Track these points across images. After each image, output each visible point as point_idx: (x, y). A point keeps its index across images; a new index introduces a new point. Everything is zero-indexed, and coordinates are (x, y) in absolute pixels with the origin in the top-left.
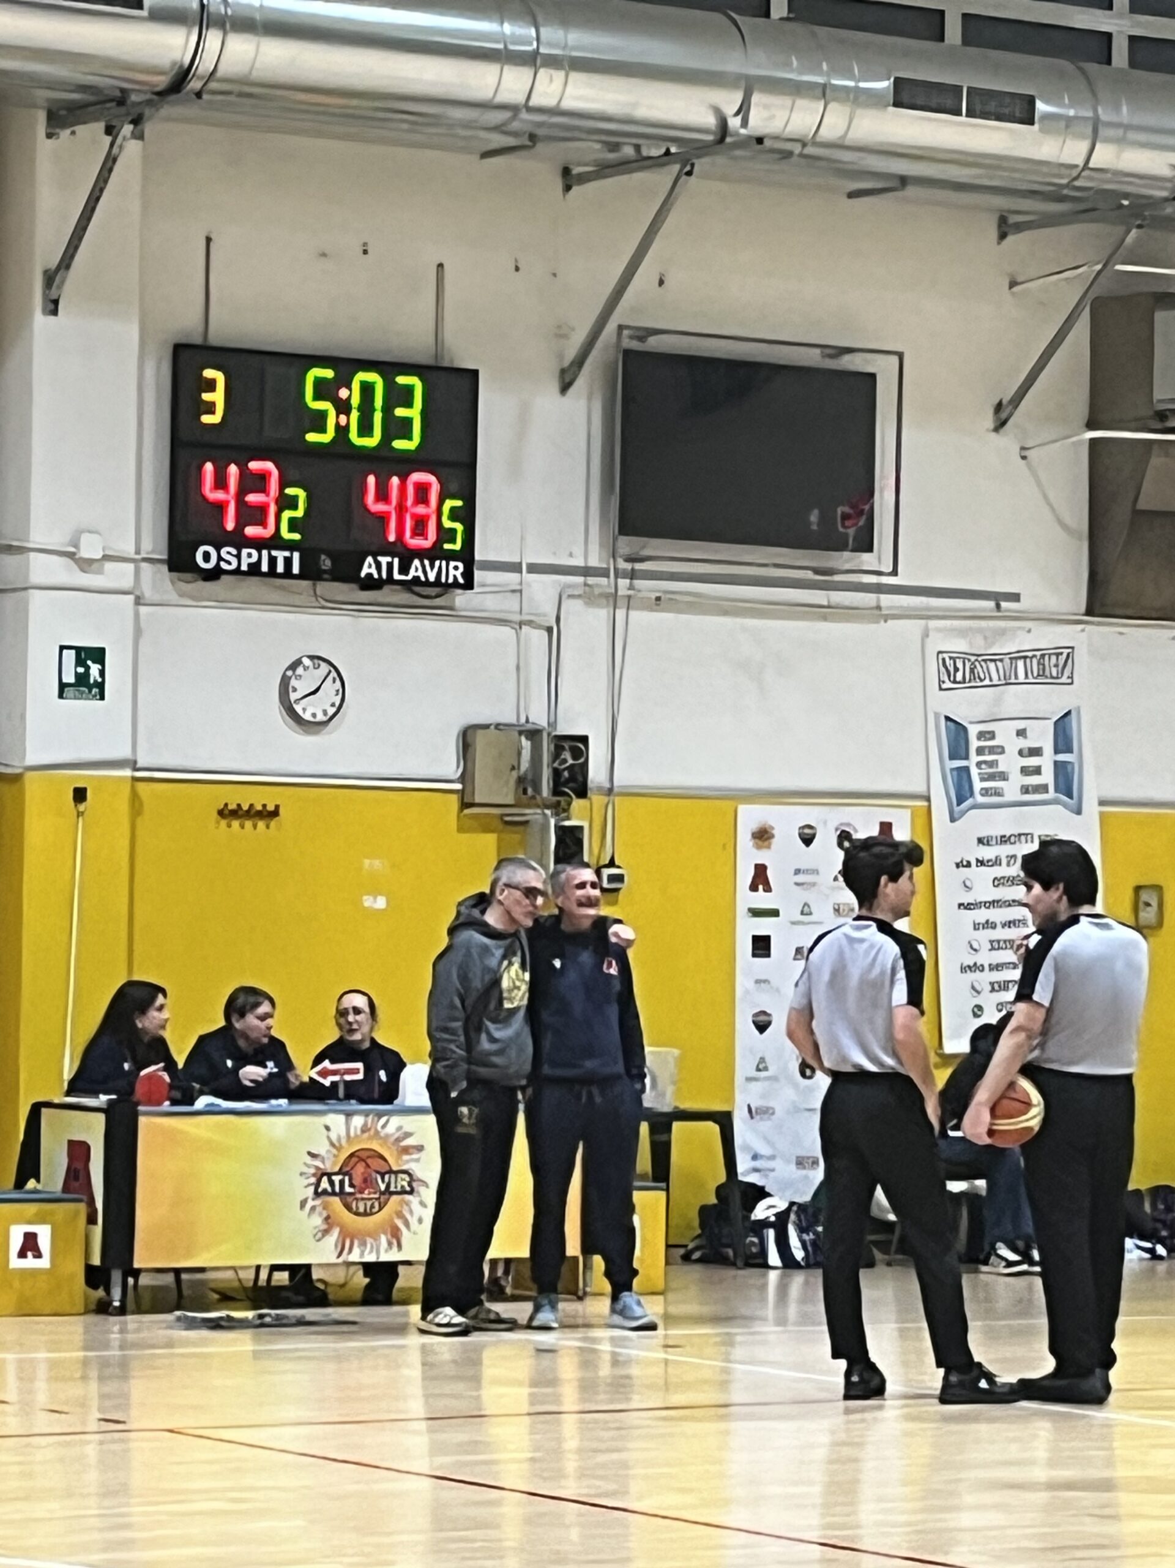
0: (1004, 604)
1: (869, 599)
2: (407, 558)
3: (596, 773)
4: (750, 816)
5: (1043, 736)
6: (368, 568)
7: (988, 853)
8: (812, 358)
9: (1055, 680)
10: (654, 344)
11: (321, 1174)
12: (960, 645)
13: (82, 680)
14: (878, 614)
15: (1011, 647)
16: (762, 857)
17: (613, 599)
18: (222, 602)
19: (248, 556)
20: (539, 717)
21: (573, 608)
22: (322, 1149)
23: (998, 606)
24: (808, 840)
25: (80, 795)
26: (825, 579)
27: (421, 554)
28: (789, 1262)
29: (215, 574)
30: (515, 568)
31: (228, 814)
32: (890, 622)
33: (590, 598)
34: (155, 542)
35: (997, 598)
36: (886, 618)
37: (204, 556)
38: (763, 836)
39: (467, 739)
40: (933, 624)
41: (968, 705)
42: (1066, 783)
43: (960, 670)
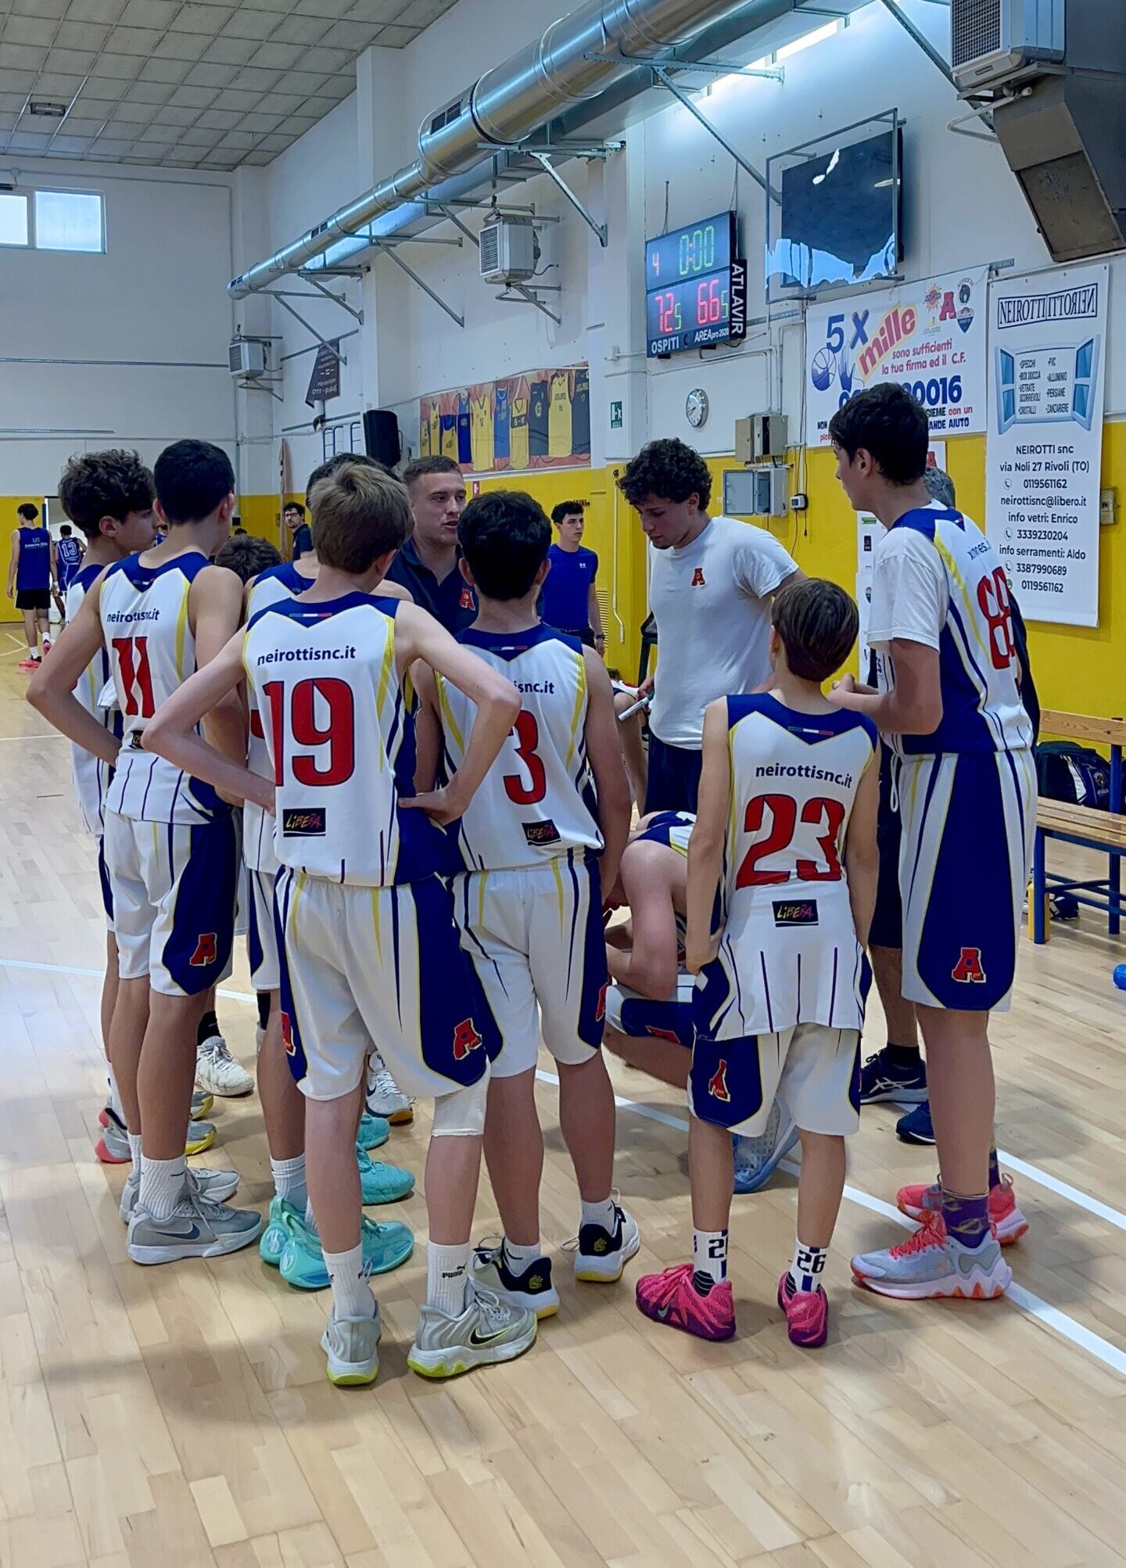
5: (1067, 363)
7: (1022, 459)
15: (1049, 288)
41: (1016, 341)
42: (1082, 402)
43: (1011, 312)
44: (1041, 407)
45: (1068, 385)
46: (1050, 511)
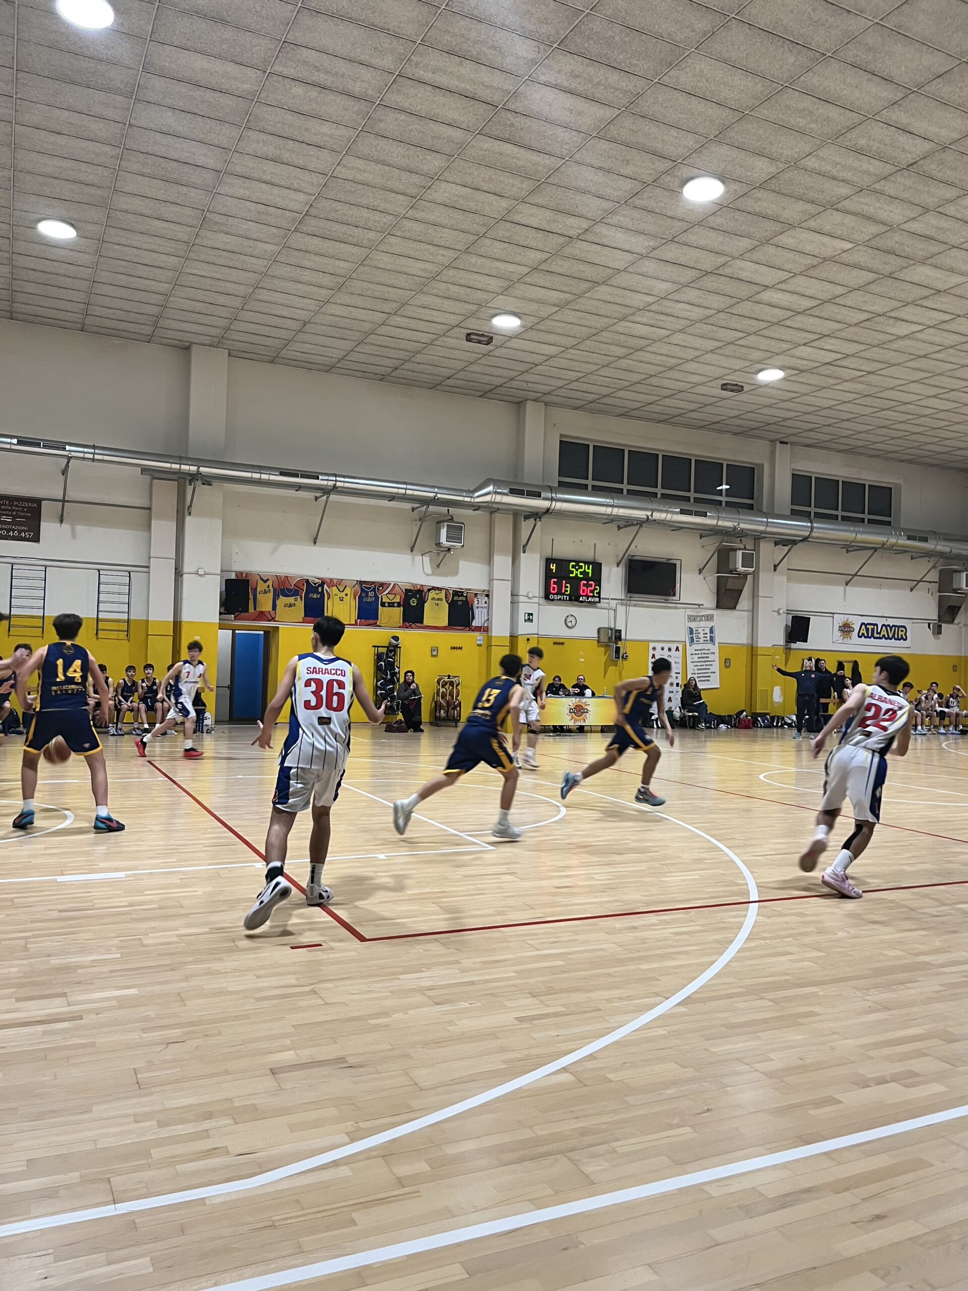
1: (674, 605)
2: (588, 597)
3: (623, 636)
4: (652, 645)
5: (708, 631)
6: (581, 599)
7: (697, 652)
8: (664, 561)
9: (710, 620)
10: (635, 558)
11: (571, 709)
12: (692, 614)
13: (529, 619)
14: (677, 608)
15: (702, 614)
16: (654, 653)
17: (627, 605)
18: (555, 605)
19: (559, 597)
20: (612, 626)
21: (619, 606)
22: (571, 704)
23: (699, 607)
24: (663, 649)
25: (528, 640)
26: (666, 601)
27: (591, 596)
28: (658, 727)
29: (553, 600)
30: (608, 599)
31: (555, 643)
33: (622, 604)
34: (542, 594)
35: (699, 605)
37: (551, 597)
38: (654, 649)
39: (599, 630)
40: (687, 610)
41: (693, 625)
42: (712, 639)
43: (692, 618)
44: (701, 641)
45: (708, 636)
46: (704, 664)
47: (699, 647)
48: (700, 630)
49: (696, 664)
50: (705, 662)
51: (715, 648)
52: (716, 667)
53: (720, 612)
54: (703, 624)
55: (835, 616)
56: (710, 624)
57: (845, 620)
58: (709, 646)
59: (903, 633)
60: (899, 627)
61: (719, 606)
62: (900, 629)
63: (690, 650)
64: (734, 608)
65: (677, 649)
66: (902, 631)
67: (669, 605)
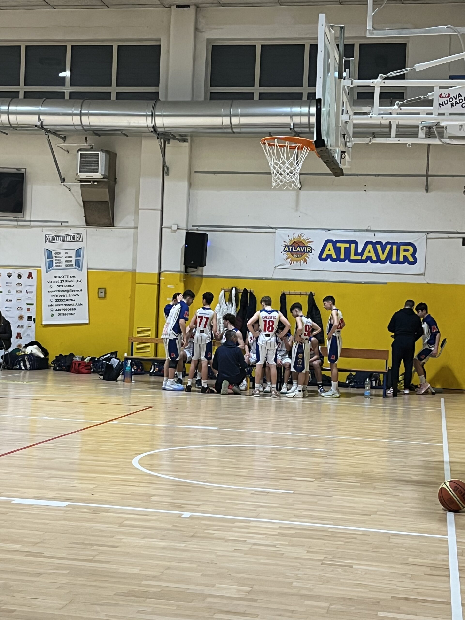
0: (63, 224)
1: (28, 223)
7: (56, 280)
9: (77, 241)
12: (51, 233)
14: (30, 227)
15: (65, 233)
23: (61, 224)
24: (9, 276)
26: (16, 219)
32: (33, 228)
35: (62, 222)
36: (32, 227)
40: (44, 228)
41: (52, 247)
42: (78, 264)
43: (50, 239)
44: (63, 266)
46: (68, 294)
47: (60, 273)
48: (63, 253)
49: (54, 294)
50: (68, 291)
51: (83, 275)
52: (83, 298)
53: (91, 230)
54: (66, 245)
55: (278, 231)
56: (76, 245)
57: (296, 236)
58: (75, 272)
59: (408, 254)
60: (399, 245)
61: (88, 224)
62: (402, 247)
63: (46, 276)
64: (111, 225)
65: (30, 276)
66: (406, 250)
67: (20, 223)
